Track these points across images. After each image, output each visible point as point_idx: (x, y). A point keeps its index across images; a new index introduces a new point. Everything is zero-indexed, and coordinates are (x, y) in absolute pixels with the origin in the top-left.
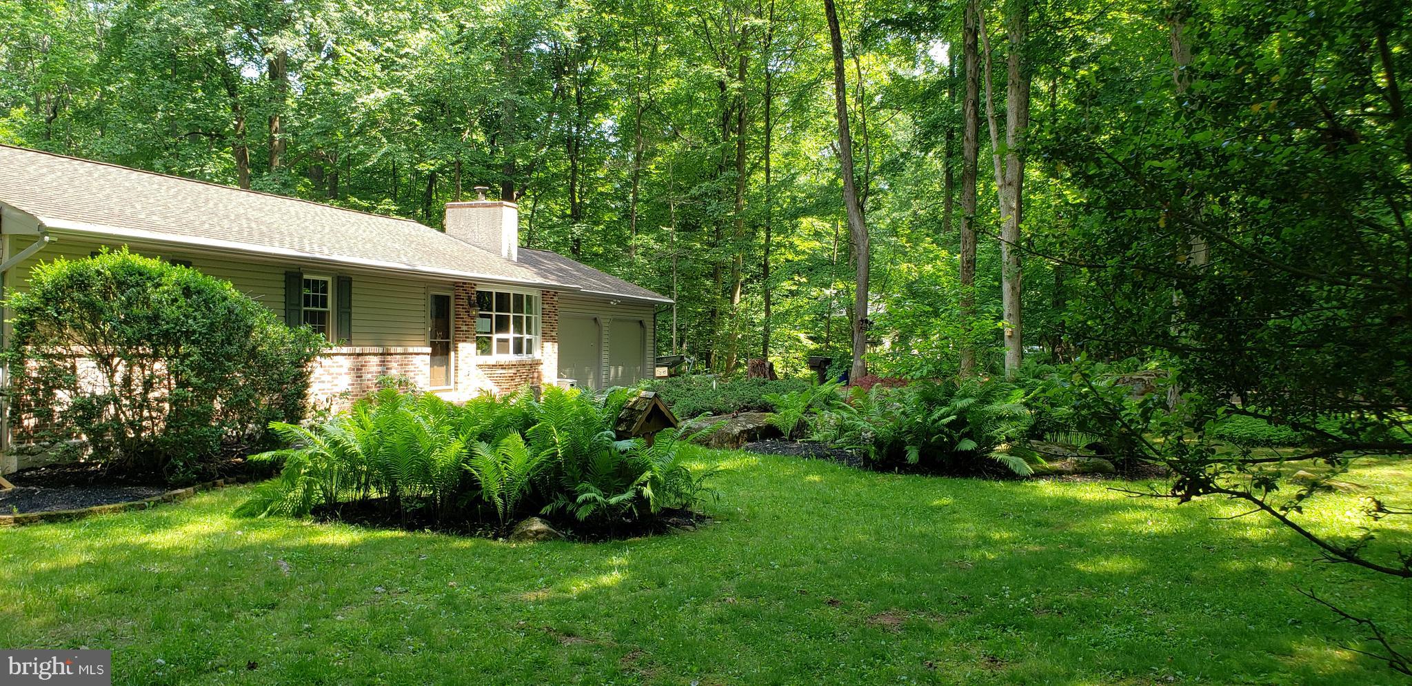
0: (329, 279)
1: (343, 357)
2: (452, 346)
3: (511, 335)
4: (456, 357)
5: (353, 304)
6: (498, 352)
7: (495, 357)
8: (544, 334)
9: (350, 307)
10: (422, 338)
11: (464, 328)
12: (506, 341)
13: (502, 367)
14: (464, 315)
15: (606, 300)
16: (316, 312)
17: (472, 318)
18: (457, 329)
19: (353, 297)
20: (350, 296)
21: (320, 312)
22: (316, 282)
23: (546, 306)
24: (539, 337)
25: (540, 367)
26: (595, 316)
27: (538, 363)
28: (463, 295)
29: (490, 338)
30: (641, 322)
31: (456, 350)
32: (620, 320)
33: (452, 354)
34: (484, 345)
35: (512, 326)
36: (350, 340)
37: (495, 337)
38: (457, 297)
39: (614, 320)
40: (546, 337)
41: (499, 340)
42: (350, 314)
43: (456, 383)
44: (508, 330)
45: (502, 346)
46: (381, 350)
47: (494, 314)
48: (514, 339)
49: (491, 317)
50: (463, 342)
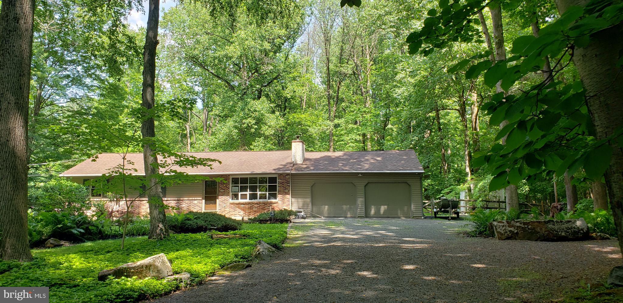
2: (217, 197)
3: (248, 193)
4: (219, 201)
6: (241, 199)
7: (240, 201)
10: (199, 195)
11: (222, 191)
12: (246, 195)
13: (243, 204)
14: (221, 186)
15: (351, 175)
17: (227, 187)
18: (219, 191)
24: (277, 193)
29: (238, 194)
30: (406, 183)
31: (219, 199)
33: (217, 200)
34: (235, 196)
35: (248, 190)
36: (165, 196)
37: (240, 194)
43: (219, 209)
44: (247, 191)
45: (243, 197)
46: (176, 199)
47: (239, 185)
48: (249, 194)
49: (238, 186)
50: (221, 195)
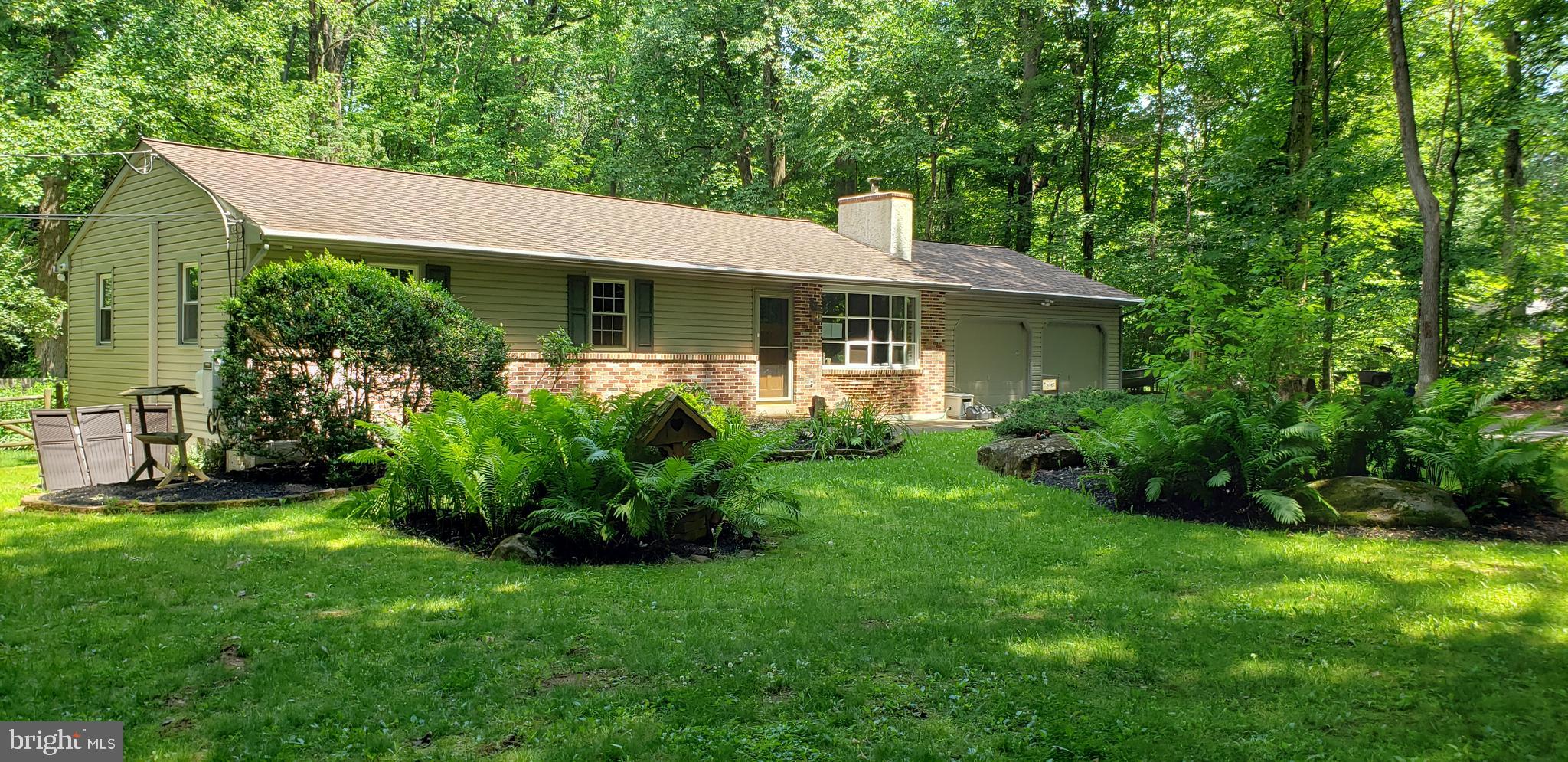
0: (626, 283)
1: (640, 365)
2: (790, 354)
3: (869, 343)
4: (795, 366)
5: (655, 308)
6: (852, 360)
7: (848, 366)
8: (924, 341)
9: (651, 311)
10: (750, 344)
11: (805, 334)
12: (865, 348)
13: (858, 377)
14: (803, 318)
15: (1035, 301)
16: (610, 317)
17: (816, 322)
18: (796, 335)
19: (655, 301)
20: (651, 301)
21: (615, 317)
22: (609, 286)
23: (926, 309)
24: (917, 345)
25: (917, 380)
26: (1021, 320)
27: (914, 374)
28: (803, 297)
29: (843, 345)
30: (1098, 327)
31: (794, 359)
32: (1057, 325)
33: (790, 363)
34: (833, 352)
35: (871, 332)
36: (651, 346)
37: (848, 344)
38: (796, 300)
39: (1050, 324)
40: (927, 344)
41: (853, 348)
42: (651, 318)
43: (795, 394)
44: (865, 336)
45: (859, 353)
46: (669, 357)
47: (847, 318)
48: (875, 346)
49: (842, 321)
50: (803, 348)
